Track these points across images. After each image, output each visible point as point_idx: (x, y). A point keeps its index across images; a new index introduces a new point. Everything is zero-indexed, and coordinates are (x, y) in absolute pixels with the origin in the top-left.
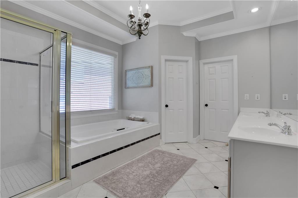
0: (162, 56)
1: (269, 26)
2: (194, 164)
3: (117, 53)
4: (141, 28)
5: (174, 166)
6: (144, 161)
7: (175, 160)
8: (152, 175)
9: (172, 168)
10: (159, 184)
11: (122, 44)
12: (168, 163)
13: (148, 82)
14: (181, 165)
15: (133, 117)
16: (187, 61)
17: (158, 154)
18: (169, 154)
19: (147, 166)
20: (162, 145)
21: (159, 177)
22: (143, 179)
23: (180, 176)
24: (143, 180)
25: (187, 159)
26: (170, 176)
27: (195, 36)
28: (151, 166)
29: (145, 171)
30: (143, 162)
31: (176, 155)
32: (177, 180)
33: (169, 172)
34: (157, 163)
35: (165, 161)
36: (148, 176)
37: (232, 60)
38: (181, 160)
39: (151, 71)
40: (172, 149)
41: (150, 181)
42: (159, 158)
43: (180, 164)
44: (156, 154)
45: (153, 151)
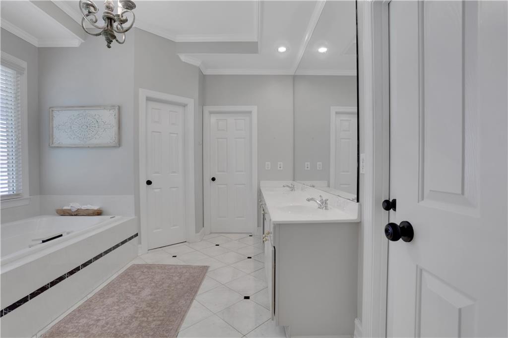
0: (141, 90)
1: (293, 74)
2: (208, 274)
3: (24, 64)
4: (111, 25)
5: (176, 285)
6: (115, 292)
7: (174, 275)
8: (140, 312)
9: (173, 290)
10: (159, 323)
11: (37, 46)
12: (163, 283)
13: (108, 136)
14: (187, 281)
15: (74, 210)
16: (185, 106)
17: (139, 273)
18: (161, 267)
19: (125, 300)
20: (142, 255)
21: (155, 311)
22: (124, 326)
23: (192, 297)
24: (126, 328)
25: (195, 268)
26: (173, 303)
27: (198, 65)
28: (133, 298)
29: (124, 309)
30: (113, 293)
31: (174, 267)
32: (189, 307)
33: (169, 297)
34: (143, 288)
35: (158, 280)
36: (132, 317)
37: (250, 112)
38: (184, 272)
39: (117, 116)
40: (164, 258)
41: (140, 325)
42: (145, 278)
43: (185, 280)
44: (137, 273)
45: (129, 269)
